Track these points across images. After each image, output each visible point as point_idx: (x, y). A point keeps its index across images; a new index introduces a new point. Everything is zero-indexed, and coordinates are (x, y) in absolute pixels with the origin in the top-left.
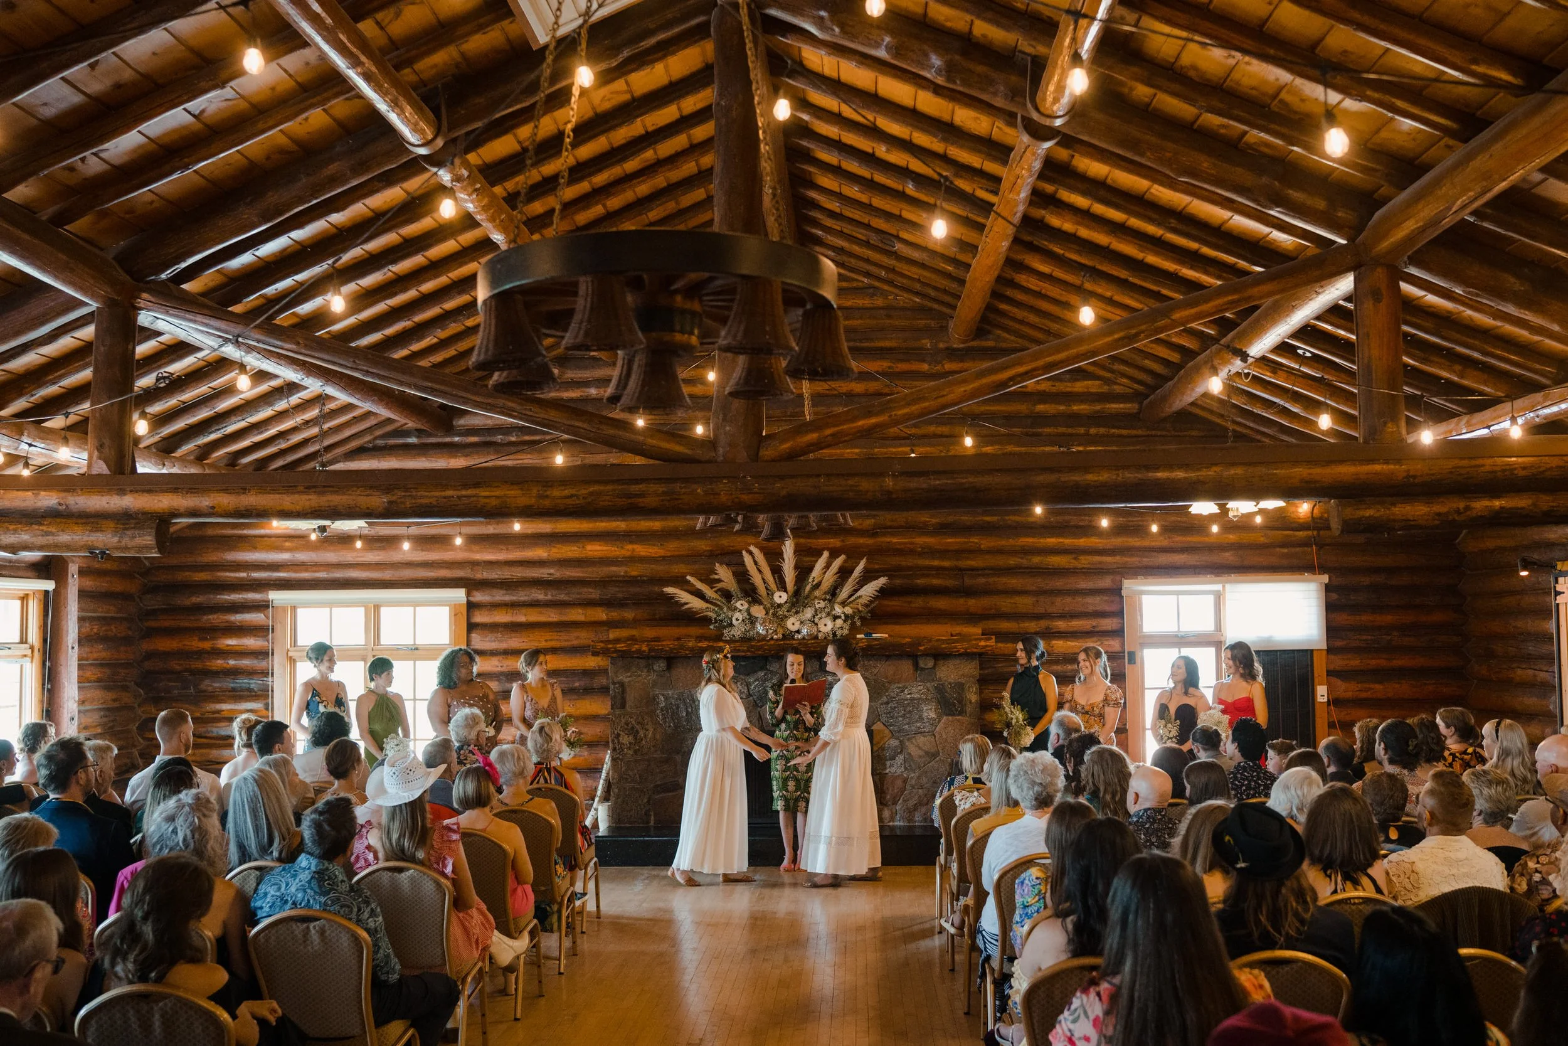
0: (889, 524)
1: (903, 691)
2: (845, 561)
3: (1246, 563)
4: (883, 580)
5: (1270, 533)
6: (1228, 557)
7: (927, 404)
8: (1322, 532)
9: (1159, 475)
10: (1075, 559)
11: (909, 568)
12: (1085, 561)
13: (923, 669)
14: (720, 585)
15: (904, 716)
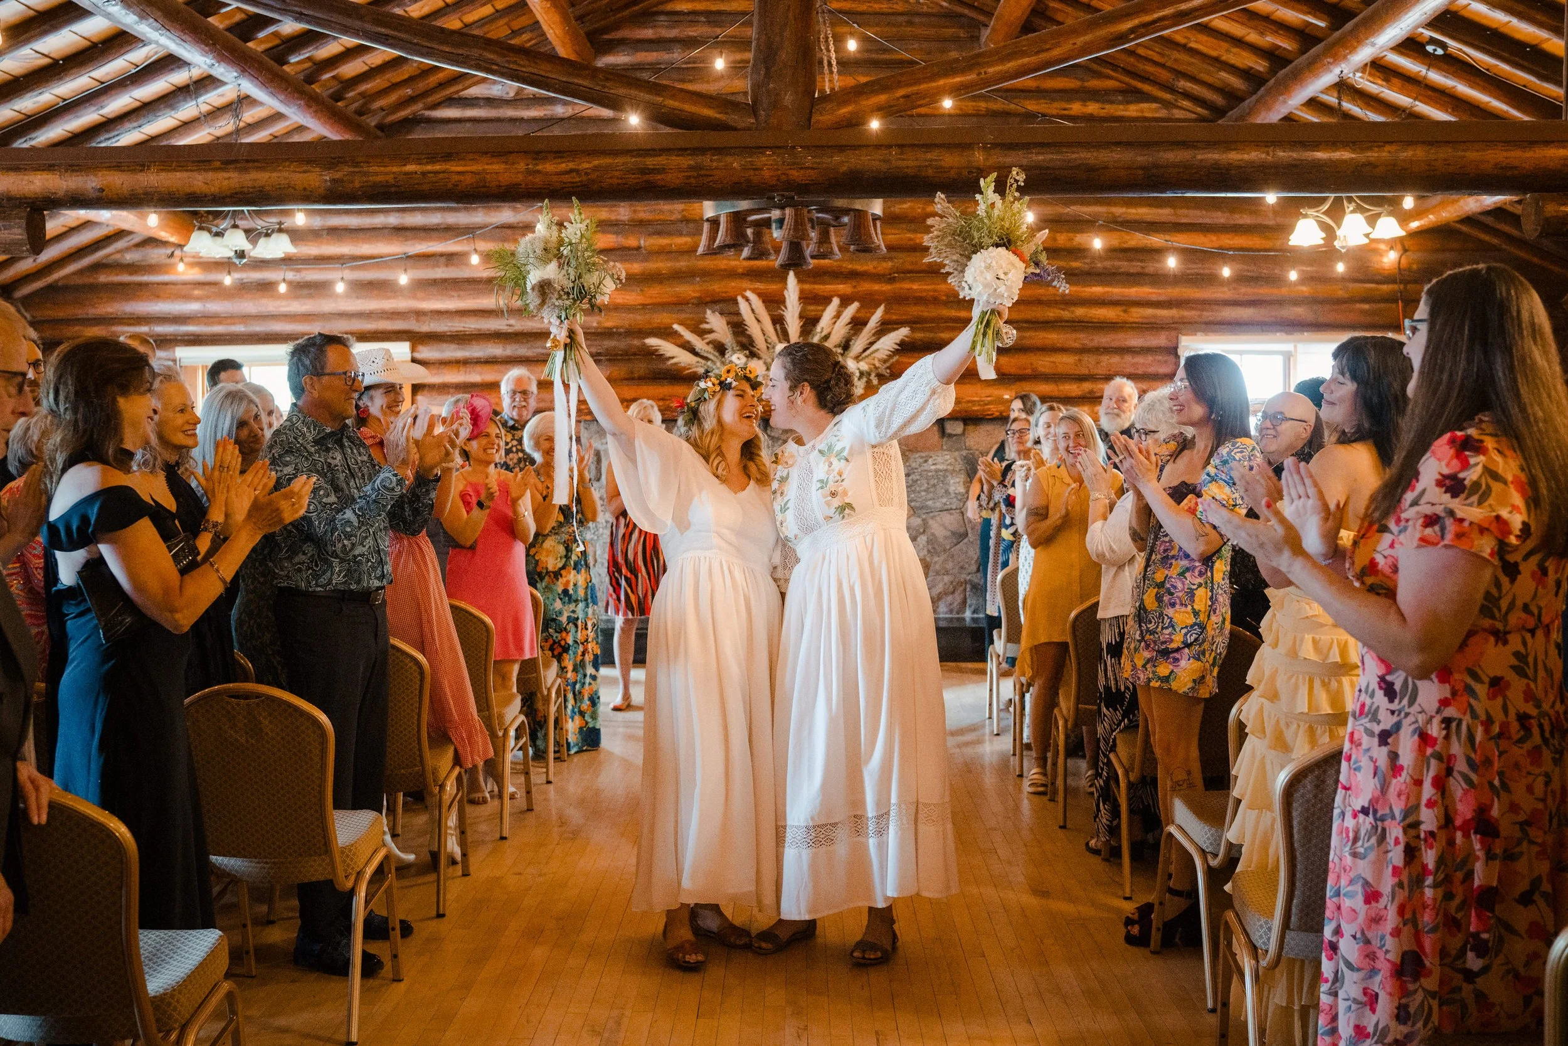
0: (910, 267)
1: (926, 461)
2: (858, 311)
3: (1321, 319)
4: (903, 332)
5: (1351, 285)
6: (1300, 312)
7: (1026, 60)
8: (1409, 287)
9: (1320, 155)
10: (1125, 311)
11: (932, 320)
12: (1138, 314)
13: (950, 436)
14: (711, 337)
15: (926, 490)
